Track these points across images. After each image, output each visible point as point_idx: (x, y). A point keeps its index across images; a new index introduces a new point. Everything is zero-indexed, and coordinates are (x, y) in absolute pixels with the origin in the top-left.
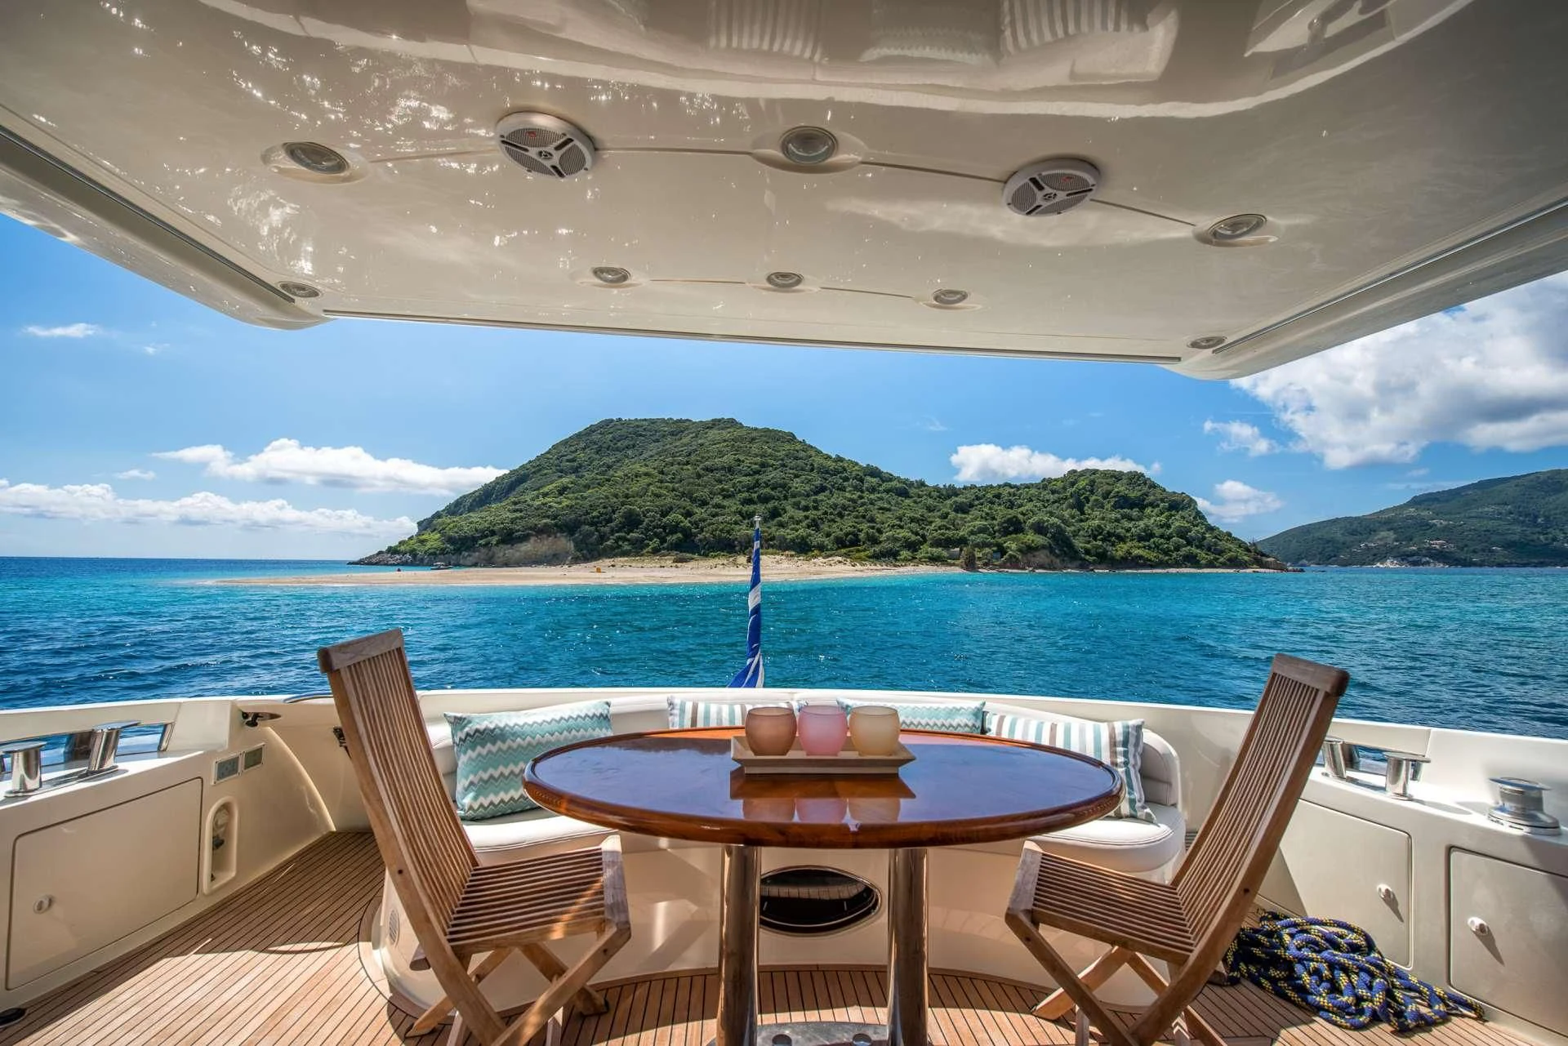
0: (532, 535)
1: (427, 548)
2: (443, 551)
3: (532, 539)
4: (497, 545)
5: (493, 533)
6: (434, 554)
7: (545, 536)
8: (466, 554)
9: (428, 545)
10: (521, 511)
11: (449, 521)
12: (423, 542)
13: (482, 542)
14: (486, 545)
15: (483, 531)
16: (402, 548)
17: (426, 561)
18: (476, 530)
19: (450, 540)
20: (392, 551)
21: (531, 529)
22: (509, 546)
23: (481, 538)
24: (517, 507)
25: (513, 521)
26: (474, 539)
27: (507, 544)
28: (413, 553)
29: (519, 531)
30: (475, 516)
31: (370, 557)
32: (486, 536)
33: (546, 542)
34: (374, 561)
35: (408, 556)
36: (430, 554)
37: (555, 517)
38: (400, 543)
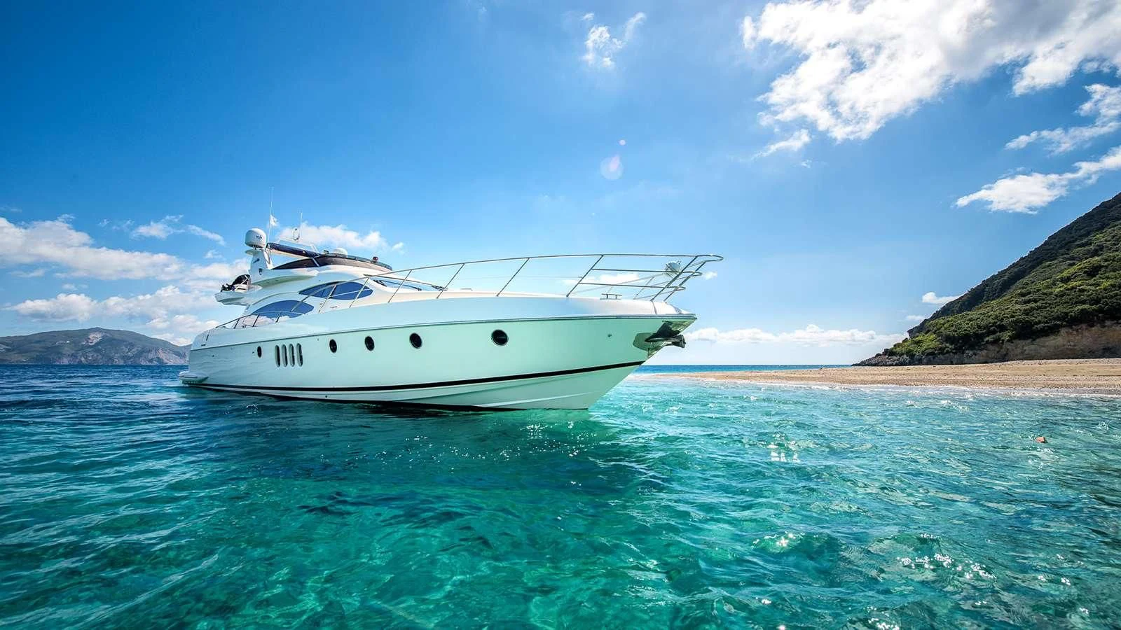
0: (1061, 326)
1: (923, 349)
2: (942, 351)
3: (1063, 331)
4: (1011, 340)
5: (1002, 328)
6: (932, 354)
7: (1084, 326)
8: (971, 353)
9: (925, 346)
10: (1035, 301)
11: (942, 322)
12: (918, 343)
13: (990, 338)
14: (996, 342)
15: (986, 327)
16: (898, 349)
17: (925, 361)
18: (979, 327)
19: (949, 339)
20: (889, 352)
21: (1058, 318)
22: (1029, 341)
23: (990, 333)
24: (1027, 298)
25: (1027, 313)
26: (980, 337)
27: (1028, 338)
28: (910, 354)
29: (1040, 322)
30: (973, 314)
31: (870, 359)
32: (994, 332)
33: (1086, 333)
34: (873, 362)
35: (905, 356)
36: (929, 354)
37: (1097, 301)
38: (895, 346)
